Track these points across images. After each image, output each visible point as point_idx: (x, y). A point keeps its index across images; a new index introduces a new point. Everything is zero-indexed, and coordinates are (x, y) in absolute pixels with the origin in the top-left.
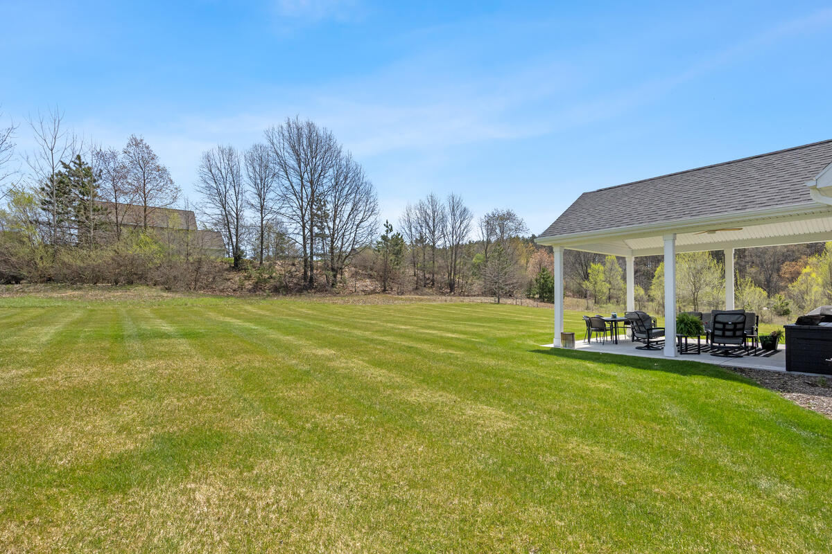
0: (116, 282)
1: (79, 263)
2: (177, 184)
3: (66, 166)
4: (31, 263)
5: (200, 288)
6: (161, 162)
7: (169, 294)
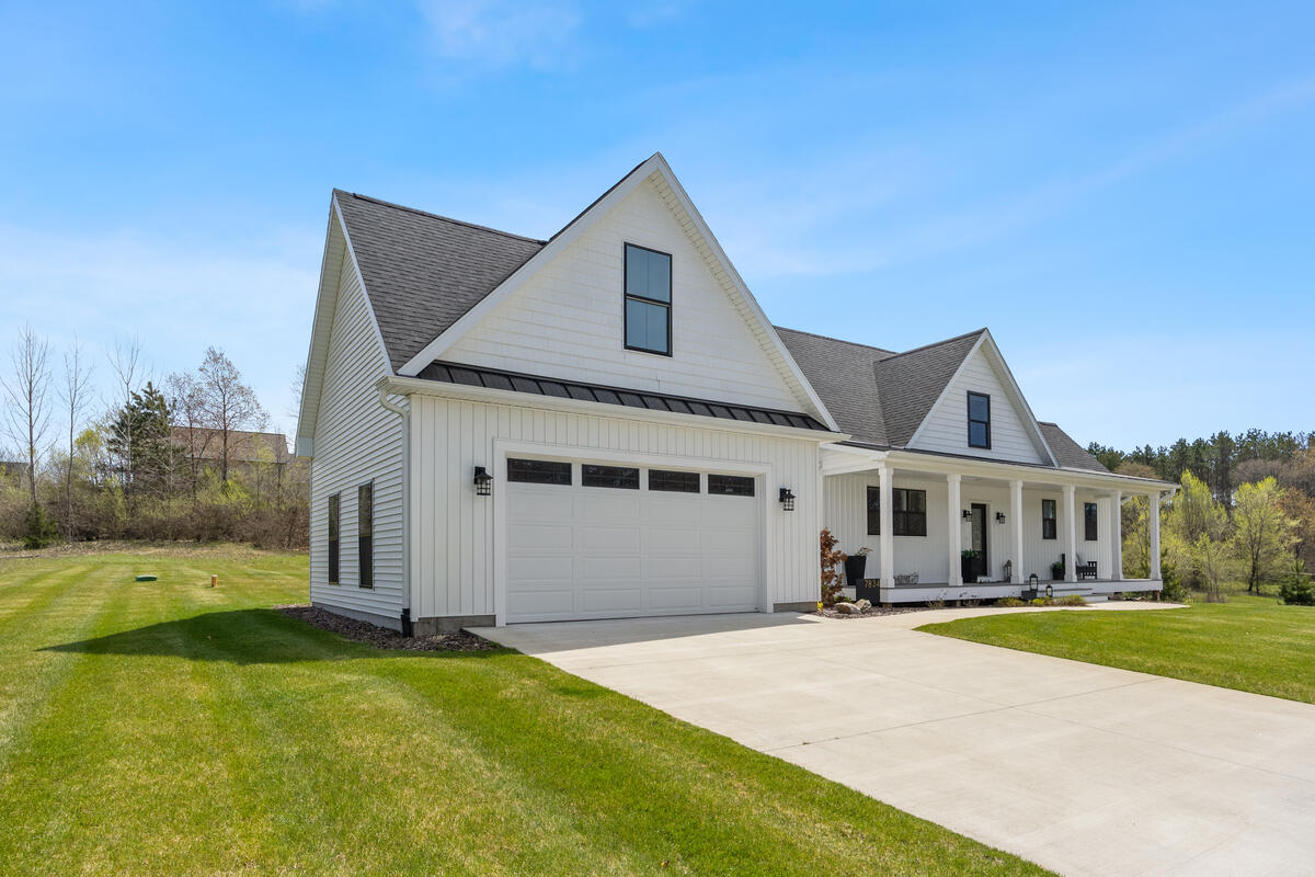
0: (198, 538)
1: (161, 516)
2: (264, 408)
3: (137, 397)
4: (109, 518)
5: (296, 544)
6: (243, 382)
7: (260, 553)
